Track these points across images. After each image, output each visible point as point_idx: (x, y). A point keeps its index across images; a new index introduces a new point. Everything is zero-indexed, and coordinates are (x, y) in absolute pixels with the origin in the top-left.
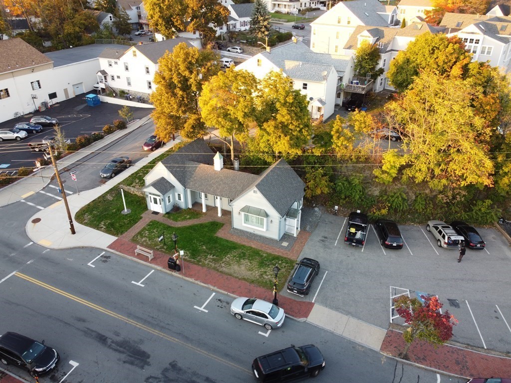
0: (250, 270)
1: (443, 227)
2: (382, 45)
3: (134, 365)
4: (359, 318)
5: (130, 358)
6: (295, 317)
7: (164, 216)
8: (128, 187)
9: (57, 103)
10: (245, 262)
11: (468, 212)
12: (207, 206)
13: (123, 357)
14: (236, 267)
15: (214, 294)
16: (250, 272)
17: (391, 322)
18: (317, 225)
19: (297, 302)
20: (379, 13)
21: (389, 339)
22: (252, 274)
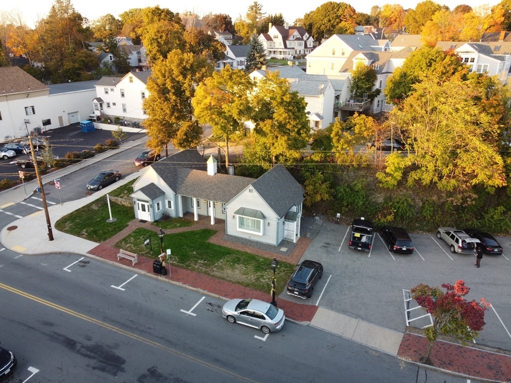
0: (245, 274)
1: (455, 232)
2: (377, 67)
3: (105, 371)
4: (370, 321)
5: (101, 364)
6: (297, 320)
7: (152, 224)
8: (116, 198)
9: (51, 130)
10: (239, 266)
11: (479, 219)
12: (199, 216)
13: (93, 362)
14: (229, 272)
15: (204, 297)
16: (245, 276)
17: (408, 325)
18: (318, 232)
19: (299, 305)
20: (372, 46)
21: (407, 343)
22: (247, 278)
